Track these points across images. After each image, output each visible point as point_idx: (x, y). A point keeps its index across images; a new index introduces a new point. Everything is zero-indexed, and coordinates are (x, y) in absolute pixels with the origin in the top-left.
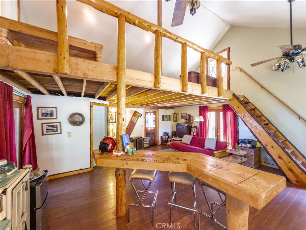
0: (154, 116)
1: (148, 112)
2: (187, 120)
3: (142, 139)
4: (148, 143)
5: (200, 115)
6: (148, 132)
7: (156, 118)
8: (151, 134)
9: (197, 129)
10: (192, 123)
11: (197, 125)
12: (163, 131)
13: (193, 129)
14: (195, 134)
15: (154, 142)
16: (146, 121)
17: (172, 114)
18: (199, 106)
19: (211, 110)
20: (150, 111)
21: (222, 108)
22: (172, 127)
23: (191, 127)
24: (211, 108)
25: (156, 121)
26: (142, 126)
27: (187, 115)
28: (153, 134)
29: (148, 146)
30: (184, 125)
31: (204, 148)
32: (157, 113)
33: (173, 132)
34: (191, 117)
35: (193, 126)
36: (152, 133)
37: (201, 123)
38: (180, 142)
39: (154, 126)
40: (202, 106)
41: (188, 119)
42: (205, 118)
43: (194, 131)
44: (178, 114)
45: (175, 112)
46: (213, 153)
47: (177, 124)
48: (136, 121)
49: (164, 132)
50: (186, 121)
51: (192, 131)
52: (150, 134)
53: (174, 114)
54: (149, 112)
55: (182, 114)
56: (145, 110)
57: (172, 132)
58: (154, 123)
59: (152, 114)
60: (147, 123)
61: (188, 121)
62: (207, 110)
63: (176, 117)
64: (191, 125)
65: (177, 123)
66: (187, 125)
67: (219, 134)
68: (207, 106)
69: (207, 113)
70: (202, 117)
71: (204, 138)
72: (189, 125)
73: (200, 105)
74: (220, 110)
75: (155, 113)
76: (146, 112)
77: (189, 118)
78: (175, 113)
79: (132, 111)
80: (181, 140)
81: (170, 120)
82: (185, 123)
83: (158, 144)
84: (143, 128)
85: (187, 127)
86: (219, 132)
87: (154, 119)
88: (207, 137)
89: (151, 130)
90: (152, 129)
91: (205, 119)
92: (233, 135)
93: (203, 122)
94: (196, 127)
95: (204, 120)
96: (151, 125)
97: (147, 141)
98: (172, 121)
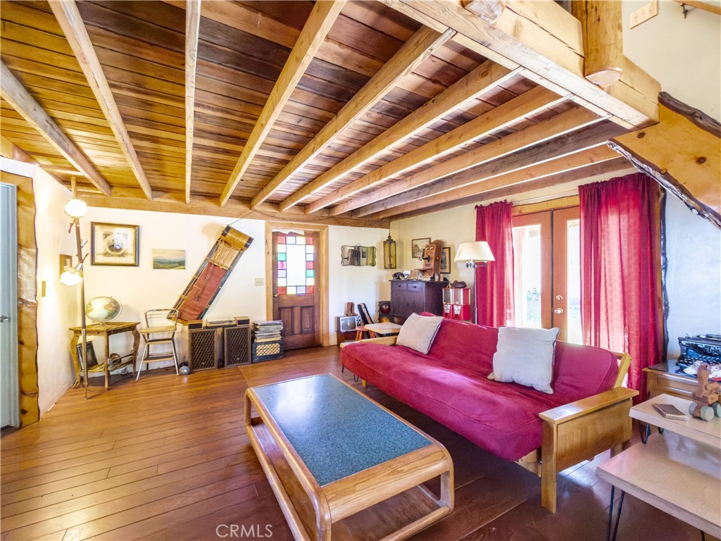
0: (311, 249)
1: (287, 232)
2: (428, 259)
3: (246, 329)
4: (274, 342)
5: (481, 236)
6: (286, 303)
7: (317, 254)
8: (297, 311)
9: (466, 291)
10: (447, 270)
11: (469, 277)
12: (347, 299)
13: (452, 291)
14: (457, 310)
15: (309, 336)
16: (275, 266)
17: (379, 243)
18: (477, 207)
19: (527, 217)
20: (293, 231)
21: (577, 201)
22: (380, 285)
23: (445, 283)
24: (526, 210)
25: (317, 266)
26: (258, 282)
27: (430, 243)
28: (305, 311)
29: (277, 351)
30: (420, 277)
31: (490, 377)
32: (323, 237)
33: (381, 304)
34: (447, 251)
35: (452, 280)
36: (302, 308)
37: (482, 270)
38: (389, 340)
39: (311, 282)
40: (485, 203)
41: (433, 255)
42: (498, 247)
43: (455, 302)
44: (402, 243)
45: (389, 237)
46: (541, 421)
47: (395, 275)
48: (234, 264)
49: (348, 303)
50: (426, 265)
51: (448, 301)
52: (292, 308)
53: (387, 245)
54: (291, 234)
55: (415, 243)
56: (273, 224)
57: (380, 302)
58: (311, 273)
59: (302, 240)
60: (281, 273)
61: (432, 263)
62: (509, 217)
63: (393, 253)
64: (445, 279)
65: (395, 271)
66: (428, 279)
67: (559, 311)
68: (509, 201)
69: (507, 231)
70: (485, 246)
71: (495, 326)
72: (437, 278)
73: (479, 204)
74: (567, 211)
75: (315, 237)
76: (276, 235)
77: (439, 254)
78: (390, 241)
79: (213, 225)
80: (397, 334)
81: (373, 265)
82: (423, 271)
83: (325, 344)
84: (263, 288)
85: (428, 284)
86: (563, 304)
87: (311, 258)
88: (509, 323)
89: (298, 295)
90: (302, 291)
91: (499, 253)
92: (634, 316)
93: (492, 262)
94: (463, 283)
95: (495, 253)
96: (296, 280)
97: (271, 336)
98: (380, 268)
